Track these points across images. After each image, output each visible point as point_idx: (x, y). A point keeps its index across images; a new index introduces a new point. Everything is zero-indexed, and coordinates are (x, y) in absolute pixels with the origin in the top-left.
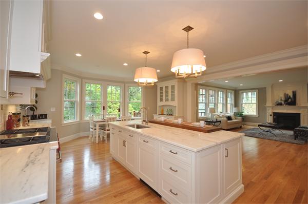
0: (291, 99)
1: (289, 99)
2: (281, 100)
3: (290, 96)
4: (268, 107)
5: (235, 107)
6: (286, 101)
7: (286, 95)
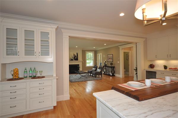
2: (72, 57)
6: (74, 58)
7: (74, 55)
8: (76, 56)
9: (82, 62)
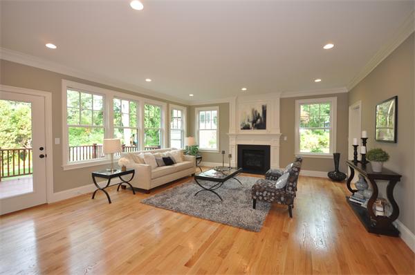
0: (261, 120)
1: (258, 118)
2: (248, 120)
3: (259, 114)
4: (232, 135)
5: (188, 136)
6: (254, 122)
7: (255, 112)
8: (261, 115)
9: (281, 138)
